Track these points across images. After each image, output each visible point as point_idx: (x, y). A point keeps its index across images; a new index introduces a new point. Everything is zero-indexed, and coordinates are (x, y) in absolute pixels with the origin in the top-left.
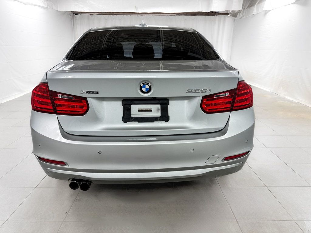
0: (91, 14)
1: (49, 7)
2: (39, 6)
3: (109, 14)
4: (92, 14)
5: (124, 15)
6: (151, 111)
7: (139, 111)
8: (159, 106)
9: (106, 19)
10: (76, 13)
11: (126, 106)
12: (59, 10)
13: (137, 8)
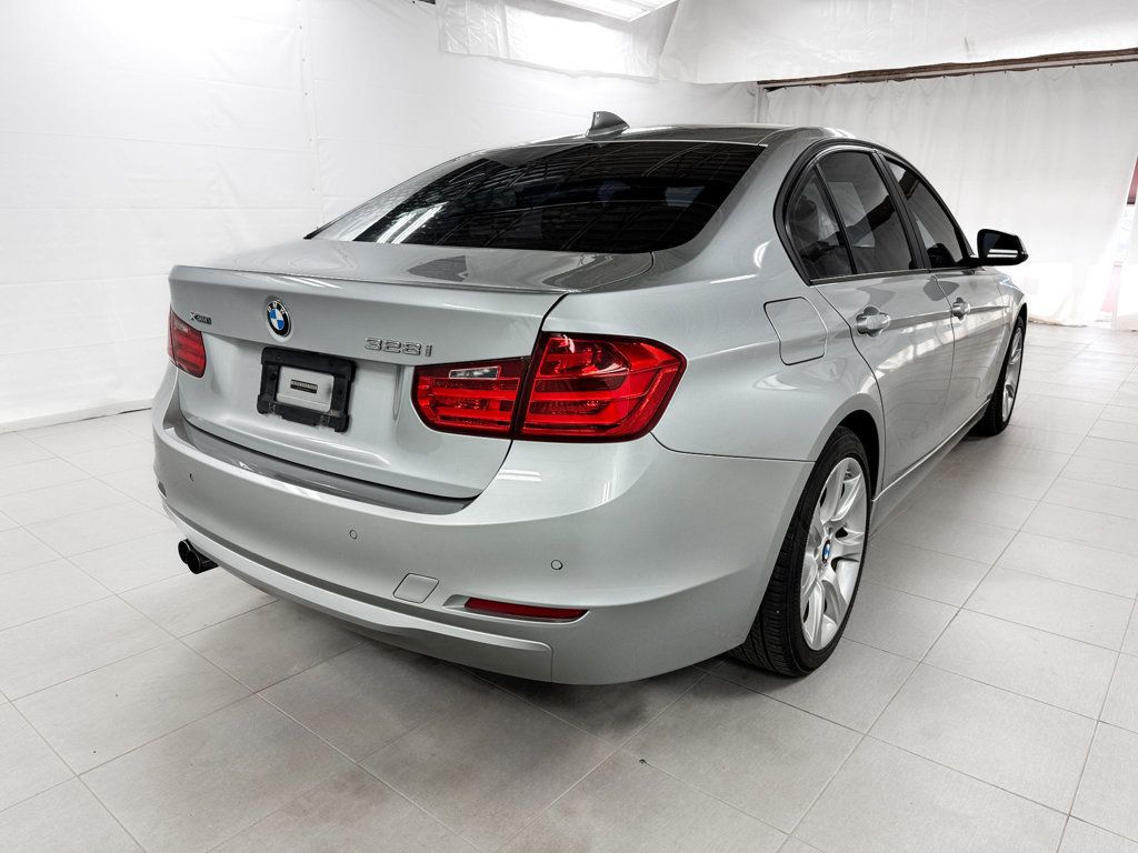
0: (820, 85)
1: (661, 77)
2: (625, 77)
3: (887, 77)
4: (825, 85)
5: (944, 75)
6: (315, 392)
7: (293, 386)
8: (330, 379)
9: (871, 99)
10: (771, 86)
11: (270, 366)
12: (699, 82)
13: (973, 45)
